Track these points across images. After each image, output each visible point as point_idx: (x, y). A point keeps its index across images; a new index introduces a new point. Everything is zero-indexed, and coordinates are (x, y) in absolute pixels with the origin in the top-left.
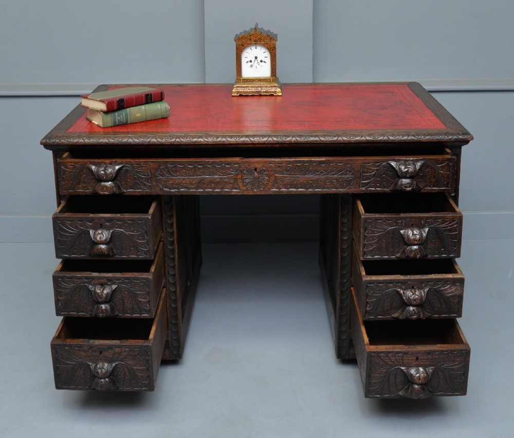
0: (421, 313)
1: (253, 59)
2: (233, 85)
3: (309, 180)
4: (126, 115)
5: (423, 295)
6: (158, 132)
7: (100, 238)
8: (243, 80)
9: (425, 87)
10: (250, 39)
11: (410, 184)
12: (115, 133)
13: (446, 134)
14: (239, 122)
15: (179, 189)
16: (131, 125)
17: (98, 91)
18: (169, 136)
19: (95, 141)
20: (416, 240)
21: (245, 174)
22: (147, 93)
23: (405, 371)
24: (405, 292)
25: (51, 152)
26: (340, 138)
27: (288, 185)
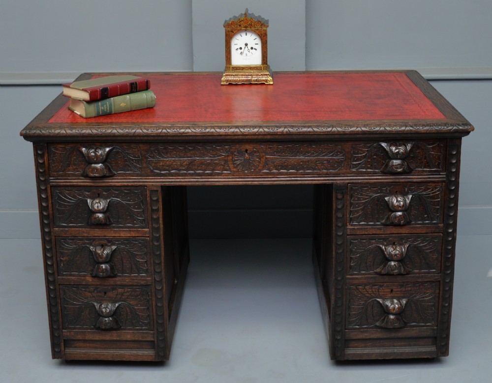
0: (402, 268)
1: (243, 46)
2: (222, 73)
3: (300, 161)
4: (110, 105)
5: (403, 250)
6: (143, 123)
7: (98, 207)
8: (233, 68)
9: (423, 76)
10: (240, 26)
11: (401, 165)
12: (98, 124)
13: (445, 125)
14: (228, 112)
15: (169, 171)
16: (115, 115)
17: (81, 80)
18: (155, 127)
19: (77, 131)
20: (400, 206)
21: (236, 155)
22: (133, 82)
23: (381, 302)
24: (386, 248)
25: (32, 143)
26: (334, 129)
27: (279, 166)
